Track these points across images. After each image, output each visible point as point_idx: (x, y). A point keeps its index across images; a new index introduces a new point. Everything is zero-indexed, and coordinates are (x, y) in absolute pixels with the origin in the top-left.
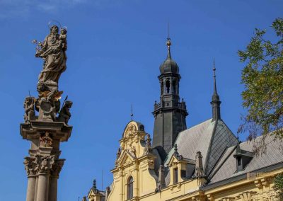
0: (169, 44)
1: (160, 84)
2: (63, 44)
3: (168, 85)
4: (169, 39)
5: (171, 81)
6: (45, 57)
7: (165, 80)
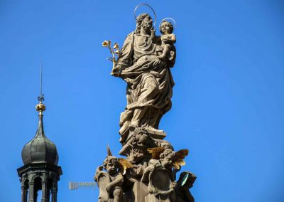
0: (43, 109)
1: (21, 184)
2: (172, 53)
3: (37, 186)
4: (41, 99)
5: (43, 178)
6: (132, 76)
7: (31, 177)
